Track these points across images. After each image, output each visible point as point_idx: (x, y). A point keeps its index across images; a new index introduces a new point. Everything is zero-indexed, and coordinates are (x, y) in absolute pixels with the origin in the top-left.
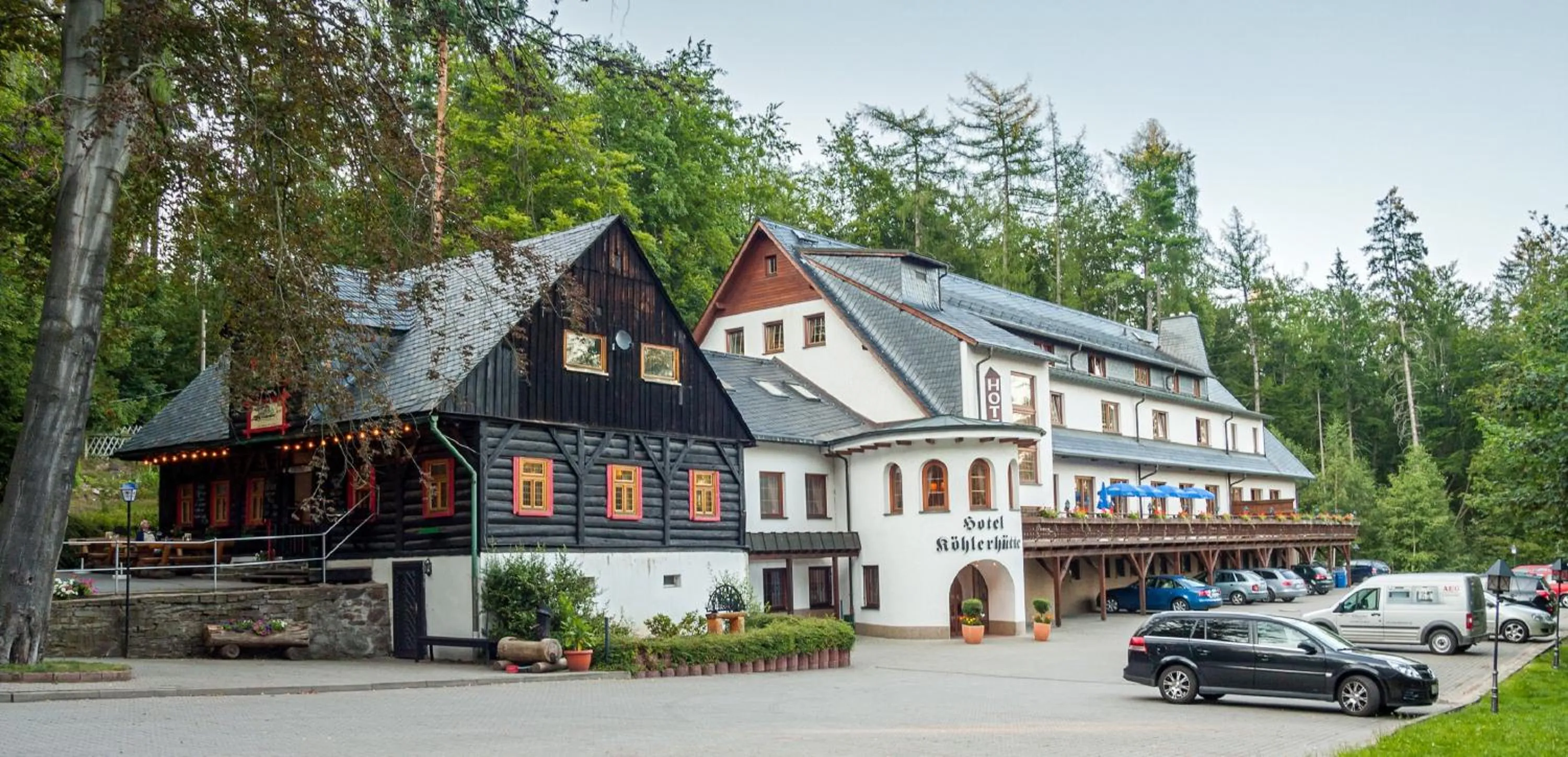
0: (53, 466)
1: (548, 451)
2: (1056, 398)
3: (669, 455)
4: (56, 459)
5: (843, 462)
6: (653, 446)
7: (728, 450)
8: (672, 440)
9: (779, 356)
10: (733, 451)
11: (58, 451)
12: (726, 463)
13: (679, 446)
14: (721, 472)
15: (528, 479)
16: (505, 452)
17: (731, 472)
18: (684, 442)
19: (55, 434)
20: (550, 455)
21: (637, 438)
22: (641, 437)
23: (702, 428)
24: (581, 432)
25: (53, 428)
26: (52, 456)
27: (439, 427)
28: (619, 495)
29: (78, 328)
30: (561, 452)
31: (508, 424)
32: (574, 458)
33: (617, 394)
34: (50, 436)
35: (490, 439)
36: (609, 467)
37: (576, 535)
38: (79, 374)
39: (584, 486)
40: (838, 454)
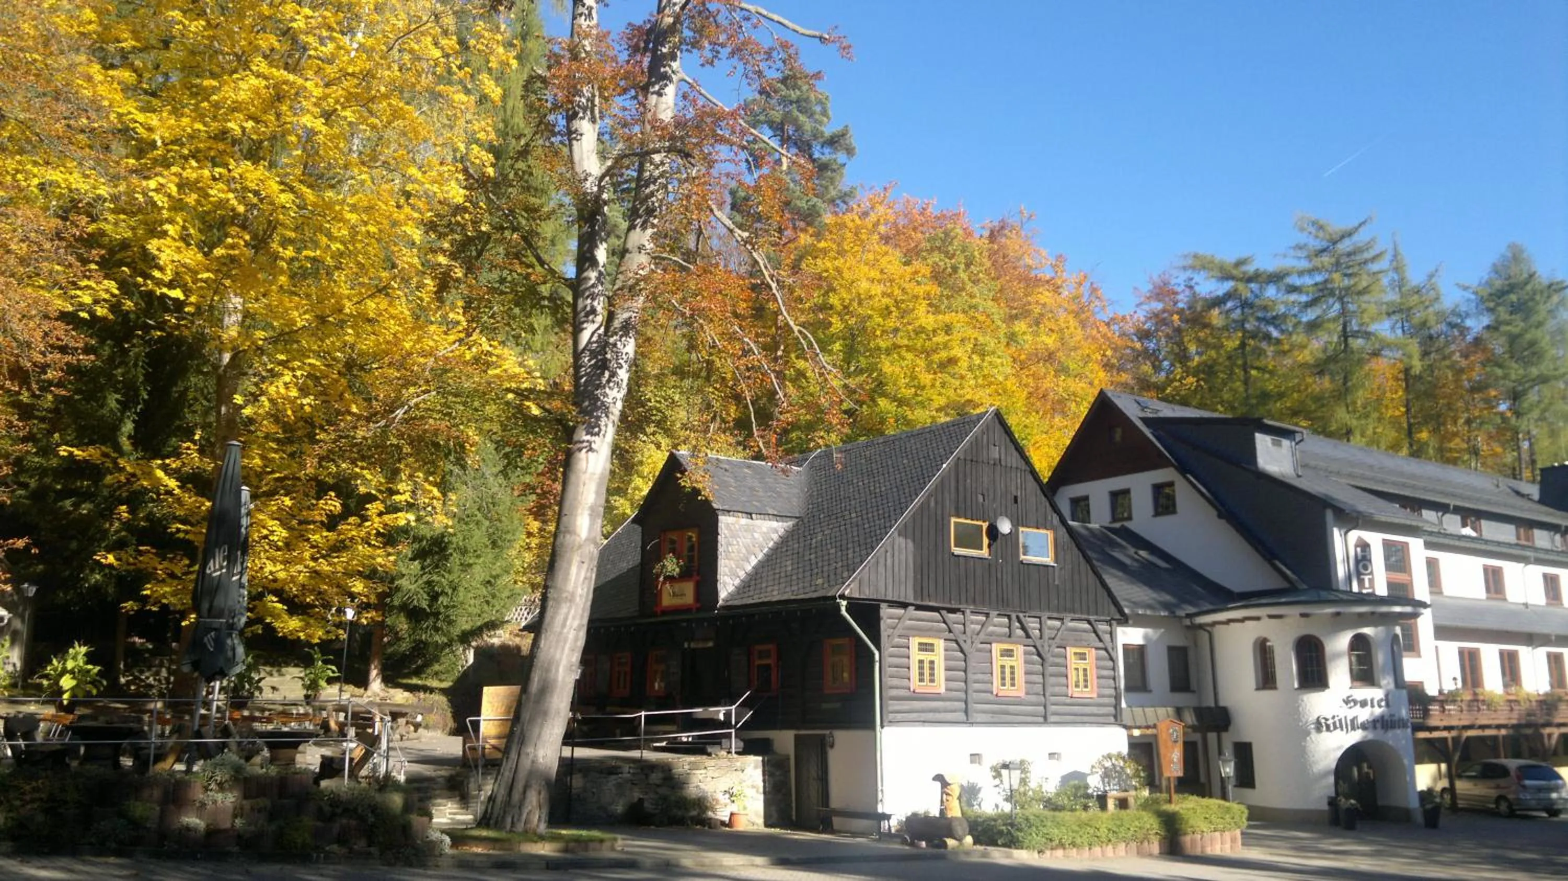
0: (564, 657)
1: (940, 631)
2: (1432, 565)
3: (1047, 633)
4: (567, 651)
5: (1206, 635)
6: (1032, 624)
7: (1103, 627)
8: (1050, 618)
9: (1126, 524)
10: (1107, 628)
11: (568, 646)
12: (1101, 640)
13: (1057, 623)
14: (1097, 649)
15: (922, 658)
16: (904, 632)
17: (1106, 650)
18: (1061, 619)
19: (565, 631)
20: (942, 635)
21: (1018, 617)
22: (1021, 615)
23: (1077, 605)
24: (968, 611)
25: (564, 625)
26: (563, 649)
27: (847, 610)
28: (1003, 673)
29: (587, 540)
30: (950, 631)
31: (904, 605)
32: (963, 637)
33: (999, 575)
34: (561, 633)
35: (889, 621)
36: (994, 645)
37: (966, 712)
38: (585, 578)
39: (972, 663)
40: (1201, 627)
